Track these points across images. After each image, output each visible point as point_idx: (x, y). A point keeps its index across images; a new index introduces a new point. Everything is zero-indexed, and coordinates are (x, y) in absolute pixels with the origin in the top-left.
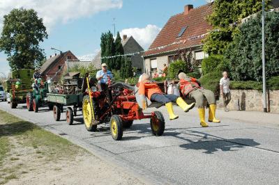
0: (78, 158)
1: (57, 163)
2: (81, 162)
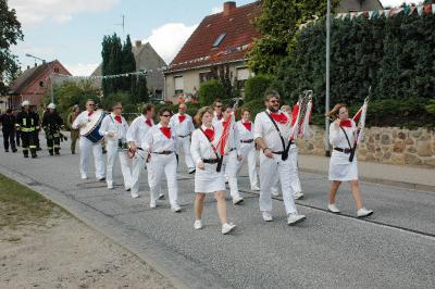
0: (50, 222)
1: (14, 229)
2: (54, 229)
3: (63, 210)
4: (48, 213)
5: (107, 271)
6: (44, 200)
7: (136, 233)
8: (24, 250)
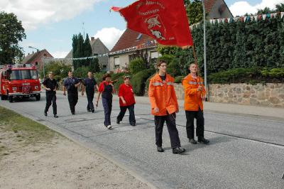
0: (54, 141)
1: (35, 145)
2: (57, 145)
3: (60, 134)
4: (52, 136)
5: (92, 168)
6: (48, 129)
7: (104, 147)
8: (42, 157)
